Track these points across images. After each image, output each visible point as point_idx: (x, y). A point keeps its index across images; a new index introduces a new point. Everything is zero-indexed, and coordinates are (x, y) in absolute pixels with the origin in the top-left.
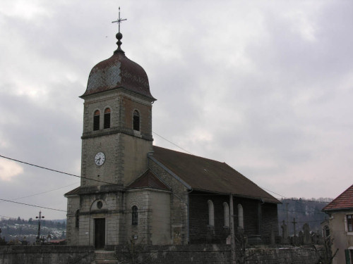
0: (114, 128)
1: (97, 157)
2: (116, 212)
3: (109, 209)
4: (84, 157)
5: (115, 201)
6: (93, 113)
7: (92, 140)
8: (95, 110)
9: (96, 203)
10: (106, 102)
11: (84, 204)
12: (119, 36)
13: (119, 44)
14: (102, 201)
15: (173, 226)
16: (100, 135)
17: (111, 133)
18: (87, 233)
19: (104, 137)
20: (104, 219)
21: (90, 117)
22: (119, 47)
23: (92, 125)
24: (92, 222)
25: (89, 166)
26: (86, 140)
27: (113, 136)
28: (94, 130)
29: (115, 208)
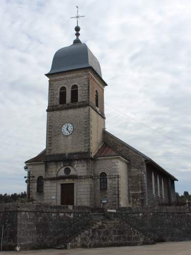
0: (83, 102)
1: (64, 128)
2: (86, 177)
3: (79, 175)
4: (50, 127)
5: (85, 168)
6: (59, 89)
7: (58, 112)
8: (61, 86)
9: (63, 169)
10: (74, 80)
11: (50, 170)
12: (77, 29)
13: (78, 35)
14: (70, 167)
15: (131, 192)
16: (67, 108)
17: (80, 107)
18: (54, 197)
19: (72, 110)
20: (73, 184)
21: (55, 92)
22: (77, 38)
23: (58, 99)
24: (59, 187)
25: (55, 136)
26: (51, 113)
27: (82, 109)
28: (60, 104)
29: (85, 174)
